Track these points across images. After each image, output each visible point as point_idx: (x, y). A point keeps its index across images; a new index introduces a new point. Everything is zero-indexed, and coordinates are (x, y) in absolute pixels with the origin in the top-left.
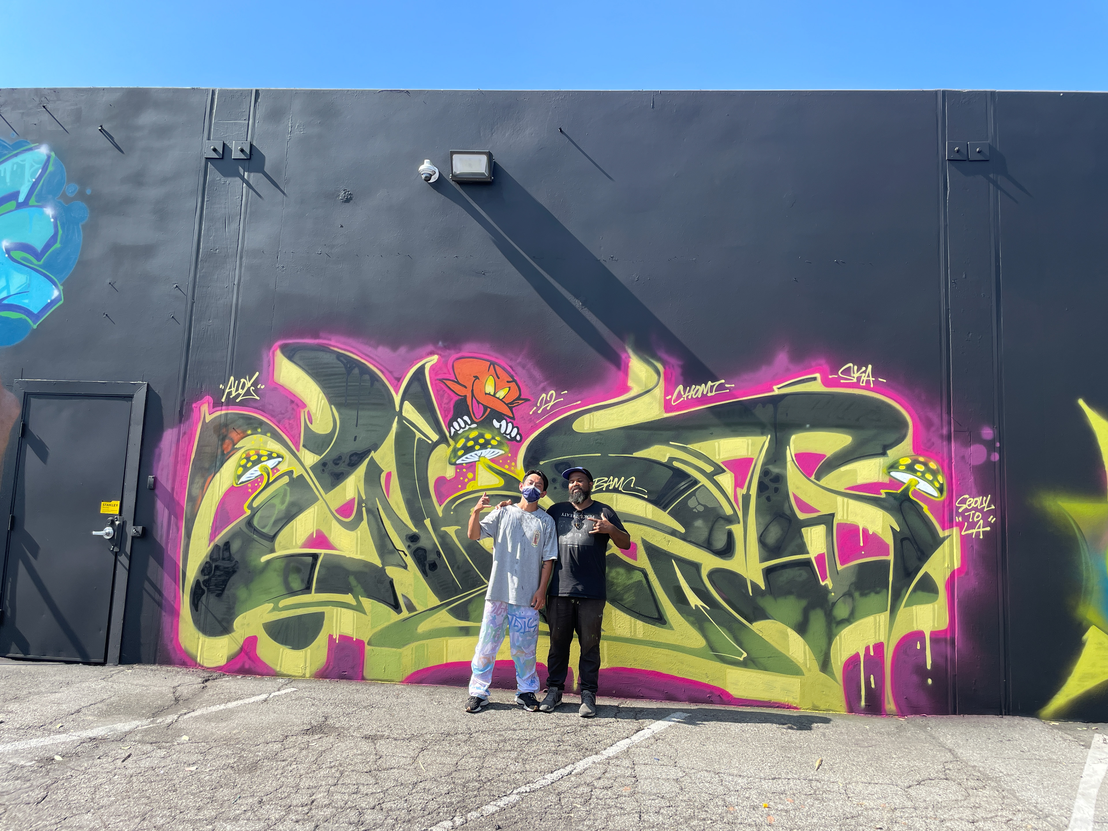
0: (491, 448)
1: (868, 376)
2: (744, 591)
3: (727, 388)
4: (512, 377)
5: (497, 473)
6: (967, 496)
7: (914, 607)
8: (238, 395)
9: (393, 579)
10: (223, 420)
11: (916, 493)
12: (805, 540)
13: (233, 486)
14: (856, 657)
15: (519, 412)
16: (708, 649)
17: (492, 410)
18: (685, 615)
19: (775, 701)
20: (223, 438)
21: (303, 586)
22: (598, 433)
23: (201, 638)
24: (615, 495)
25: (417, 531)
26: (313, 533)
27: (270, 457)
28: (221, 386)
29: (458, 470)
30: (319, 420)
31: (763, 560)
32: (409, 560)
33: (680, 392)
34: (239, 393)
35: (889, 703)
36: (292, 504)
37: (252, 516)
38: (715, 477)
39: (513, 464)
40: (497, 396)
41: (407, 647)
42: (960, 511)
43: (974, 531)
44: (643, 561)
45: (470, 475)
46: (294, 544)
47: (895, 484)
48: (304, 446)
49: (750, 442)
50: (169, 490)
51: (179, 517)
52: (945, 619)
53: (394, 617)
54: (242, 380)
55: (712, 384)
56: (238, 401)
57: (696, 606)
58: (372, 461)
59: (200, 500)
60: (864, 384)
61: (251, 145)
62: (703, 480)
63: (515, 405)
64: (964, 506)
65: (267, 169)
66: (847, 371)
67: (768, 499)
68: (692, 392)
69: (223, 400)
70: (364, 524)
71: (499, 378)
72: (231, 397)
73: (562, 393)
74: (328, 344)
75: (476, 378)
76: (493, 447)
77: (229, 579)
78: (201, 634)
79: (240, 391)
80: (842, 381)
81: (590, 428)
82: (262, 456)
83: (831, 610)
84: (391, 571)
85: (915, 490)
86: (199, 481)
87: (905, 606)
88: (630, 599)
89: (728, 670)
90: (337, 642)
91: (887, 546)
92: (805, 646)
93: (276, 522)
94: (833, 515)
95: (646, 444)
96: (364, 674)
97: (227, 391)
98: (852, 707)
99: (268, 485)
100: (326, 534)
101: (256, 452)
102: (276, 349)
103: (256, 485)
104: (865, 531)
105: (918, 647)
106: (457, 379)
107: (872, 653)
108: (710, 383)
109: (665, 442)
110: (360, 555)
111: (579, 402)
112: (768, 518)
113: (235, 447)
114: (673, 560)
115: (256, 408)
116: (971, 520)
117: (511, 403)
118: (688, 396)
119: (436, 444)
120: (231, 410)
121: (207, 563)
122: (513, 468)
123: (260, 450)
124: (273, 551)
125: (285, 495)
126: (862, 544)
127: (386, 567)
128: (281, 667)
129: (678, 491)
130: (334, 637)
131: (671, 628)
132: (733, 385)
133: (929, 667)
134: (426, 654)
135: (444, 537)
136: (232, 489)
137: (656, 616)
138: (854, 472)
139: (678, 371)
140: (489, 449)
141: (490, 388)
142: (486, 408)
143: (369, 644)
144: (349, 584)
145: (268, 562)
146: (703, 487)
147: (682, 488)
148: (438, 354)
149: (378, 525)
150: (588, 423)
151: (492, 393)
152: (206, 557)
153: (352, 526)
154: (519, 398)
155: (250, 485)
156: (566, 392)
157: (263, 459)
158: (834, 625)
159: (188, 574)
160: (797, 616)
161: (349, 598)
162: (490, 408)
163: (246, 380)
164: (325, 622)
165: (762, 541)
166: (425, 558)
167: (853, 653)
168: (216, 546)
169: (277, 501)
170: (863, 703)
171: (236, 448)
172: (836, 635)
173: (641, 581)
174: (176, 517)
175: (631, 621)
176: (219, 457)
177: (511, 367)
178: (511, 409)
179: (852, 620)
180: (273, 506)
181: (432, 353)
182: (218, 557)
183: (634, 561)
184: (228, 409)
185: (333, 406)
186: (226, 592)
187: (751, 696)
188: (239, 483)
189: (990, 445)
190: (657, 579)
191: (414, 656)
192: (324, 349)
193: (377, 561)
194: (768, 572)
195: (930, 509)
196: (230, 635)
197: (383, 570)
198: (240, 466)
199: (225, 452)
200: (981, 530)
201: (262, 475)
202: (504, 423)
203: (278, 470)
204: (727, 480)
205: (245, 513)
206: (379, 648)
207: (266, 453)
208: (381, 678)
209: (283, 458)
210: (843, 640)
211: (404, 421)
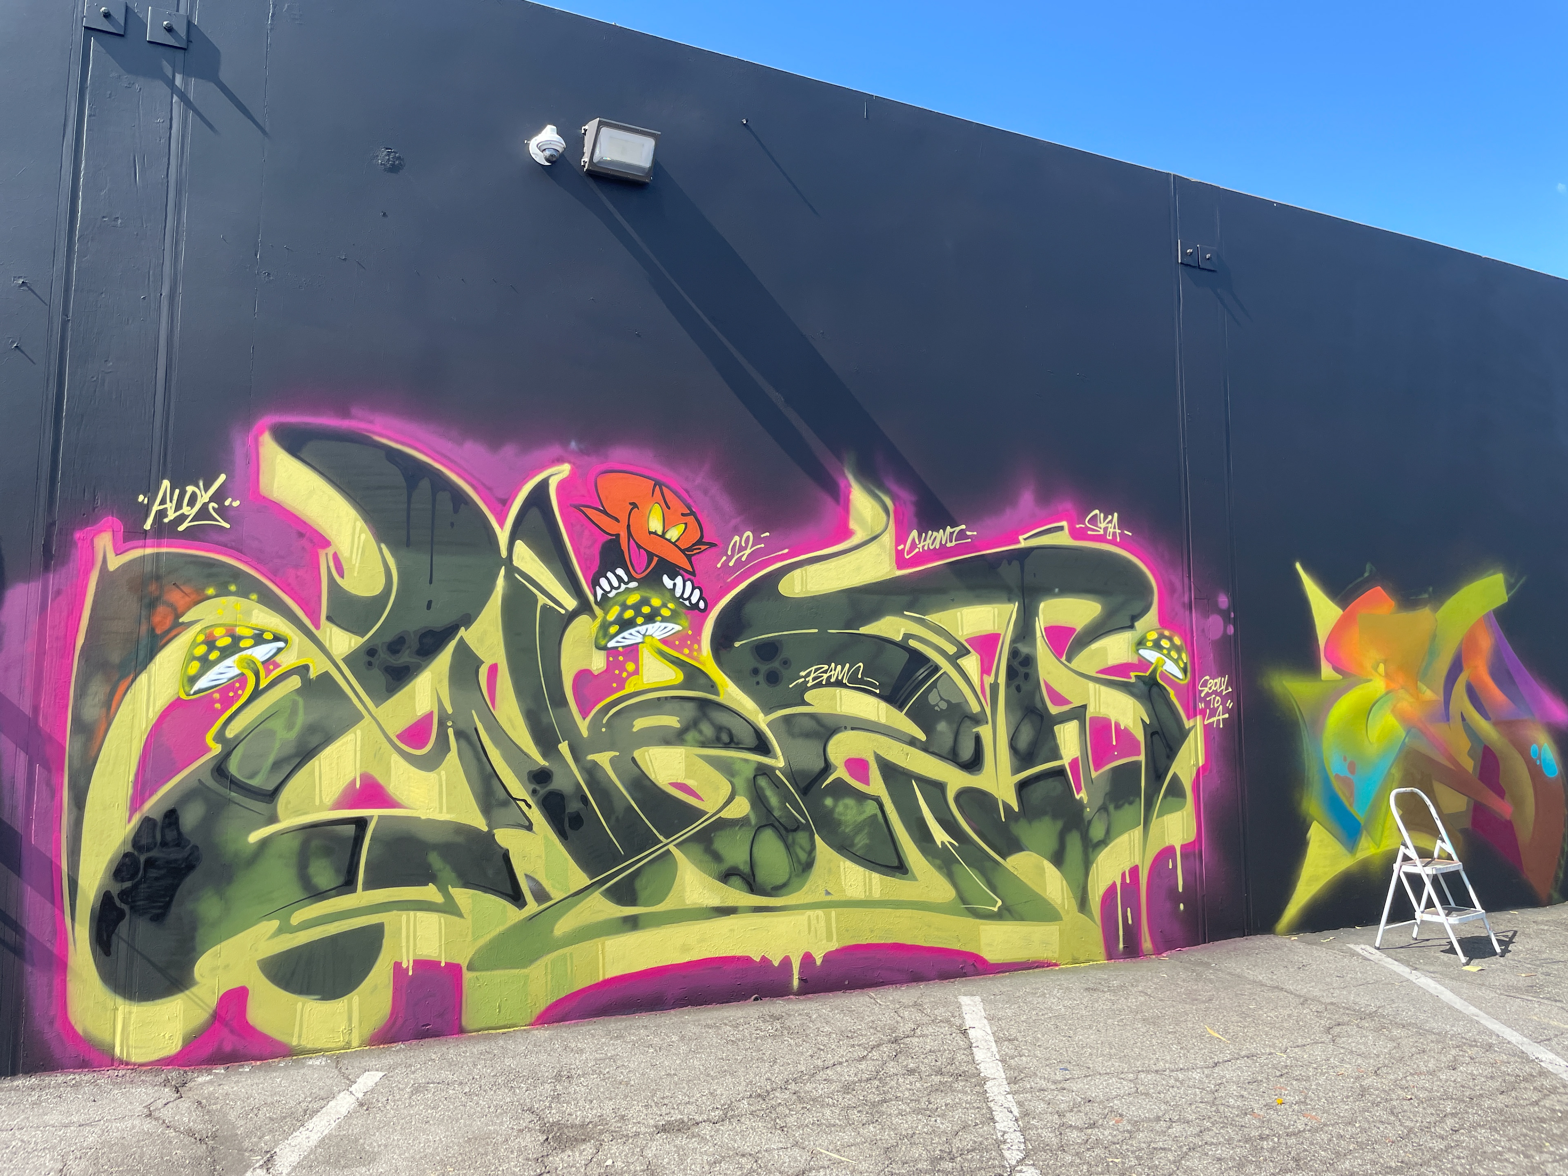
0: (662, 621)
1: (1115, 528)
2: (996, 816)
3: (968, 537)
4: (689, 508)
5: (672, 662)
6: (1207, 677)
7: (1165, 817)
8: (182, 518)
9: (508, 850)
10: (148, 568)
11: (1164, 675)
12: (1058, 741)
13: (179, 699)
14: (1112, 888)
15: (699, 563)
16: (959, 901)
17: (662, 560)
18: (930, 858)
19: (1034, 959)
20: (152, 604)
21: (341, 880)
22: (813, 598)
23: (121, 1008)
24: (838, 691)
25: (547, 764)
26: (355, 780)
27: (259, 639)
28: (141, 498)
29: (611, 659)
30: (356, 570)
31: (1016, 771)
32: (536, 815)
33: (914, 540)
34: (183, 514)
35: (1146, 941)
36: (311, 729)
37: (225, 756)
38: (958, 661)
39: (696, 646)
40: (668, 536)
41: (538, 962)
42: (1202, 695)
43: (1215, 719)
44: (877, 786)
45: (630, 667)
46: (317, 802)
47: (1144, 664)
48: (329, 618)
49: (996, 610)
50: (27, 710)
51: (54, 765)
52: (1193, 829)
53: (513, 915)
54: (190, 489)
55: (952, 530)
56: (181, 528)
57: (943, 843)
58: (463, 646)
59: (103, 728)
60: (1111, 538)
61: (189, 23)
62: (945, 666)
63: (695, 552)
64: (1206, 690)
65: (225, 74)
66: (1093, 521)
67: (1018, 689)
68: (929, 541)
69: (147, 526)
70: (453, 757)
71: (669, 508)
72: (166, 520)
73: (762, 536)
74: (369, 432)
75: (634, 505)
76: (665, 620)
77: (178, 885)
78: (119, 1000)
79: (186, 510)
80: (1089, 533)
81: (802, 590)
82: (241, 638)
83: (1087, 831)
84: (505, 837)
85: (1162, 672)
86: (98, 690)
87: (1157, 817)
88: (862, 843)
89: (982, 927)
90: (410, 973)
91: (1138, 743)
92: (1062, 882)
93: (277, 765)
94: (1084, 707)
95: (874, 615)
96: (464, 1023)
97: (156, 508)
98: (1111, 954)
99: (257, 694)
100: (381, 780)
101: (227, 631)
102: (261, 433)
103: (231, 694)
104: (1117, 725)
105: (1170, 867)
106: (603, 507)
107: (1128, 881)
108: (949, 529)
109: (898, 611)
110: (448, 813)
111: (786, 551)
112: (1019, 714)
113: (181, 620)
114: (913, 781)
115: (226, 546)
116: (1212, 707)
117: (689, 549)
118: (923, 546)
119: (572, 616)
120: (168, 546)
121: (126, 855)
122: (695, 654)
123: (236, 626)
124: (273, 819)
125: (294, 712)
126: (1114, 743)
127: (495, 831)
128: (300, 1036)
129: (917, 681)
130: (404, 965)
131: (914, 879)
132: (975, 533)
133: (1180, 890)
134: (569, 971)
135: (592, 772)
136: (176, 704)
137: (896, 864)
138: (1104, 650)
139: (910, 510)
140: (658, 624)
141: (655, 524)
142: (651, 555)
143: (470, 968)
144: (429, 866)
145: (264, 843)
146: (945, 676)
147: (921, 677)
148: (569, 462)
149: (479, 760)
150: (800, 582)
151: (660, 533)
152: (124, 842)
153: (429, 764)
154: (700, 542)
155: (217, 696)
156: (767, 534)
157: (243, 644)
158: (1090, 850)
159: (82, 882)
160: (1052, 844)
161: (430, 892)
162: (657, 556)
163: (199, 488)
164: (384, 941)
165: (1013, 747)
166: (563, 808)
167: (1110, 883)
168: (147, 822)
169: (277, 725)
170: (1121, 946)
171: (183, 623)
172: (1092, 863)
173: (875, 815)
174: (46, 766)
175: (865, 875)
176: (144, 642)
177: (687, 492)
178: (689, 557)
179: (1108, 841)
180: (271, 734)
181: (559, 461)
182: (150, 840)
183: (866, 786)
184: (159, 546)
185: (383, 546)
186: (174, 909)
187: (1008, 958)
188: (192, 692)
189: (1225, 614)
190: (895, 811)
191: (549, 977)
192: (360, 440)
193: (480, 823)
194: (1022, 787)
195: (1176, 695)
196: (187, 992)
197: (490, 836)
198: (195, 658)
199: (158, 631)
200: (1221, 717)
201: (242, 674)
202: (679, 580)
203: (277, 666)
204: (971, 663)
205: (208, 750)
206: (489, 973)
207: (248, 632)
208: (493, 1025)
209: (286, 641)
210: (1100, 868)
211: (517, 576)
